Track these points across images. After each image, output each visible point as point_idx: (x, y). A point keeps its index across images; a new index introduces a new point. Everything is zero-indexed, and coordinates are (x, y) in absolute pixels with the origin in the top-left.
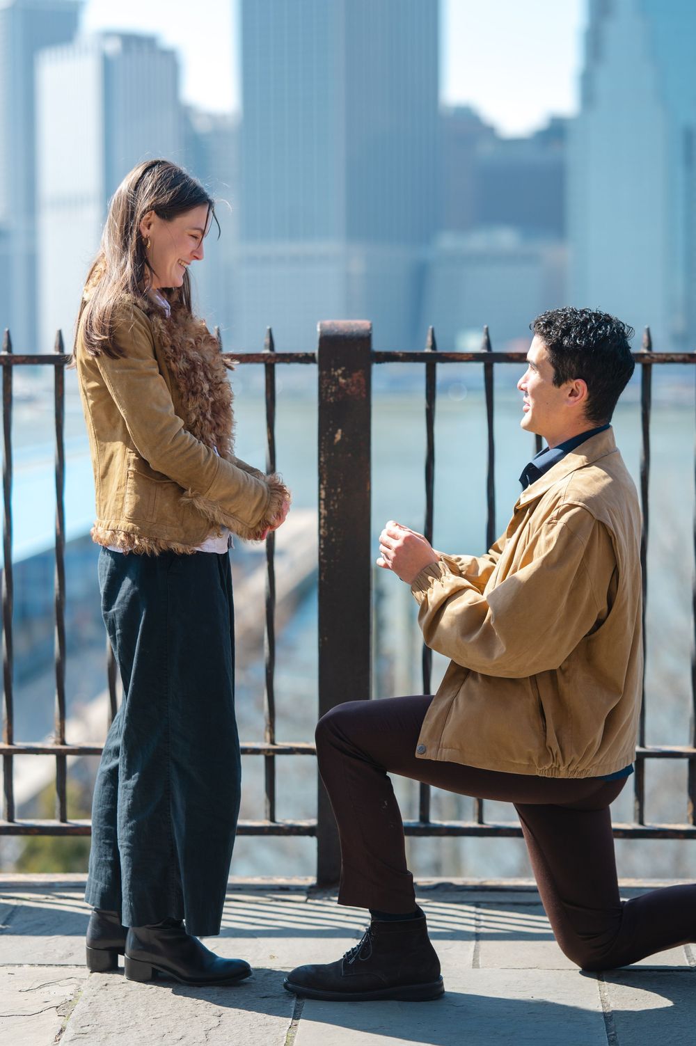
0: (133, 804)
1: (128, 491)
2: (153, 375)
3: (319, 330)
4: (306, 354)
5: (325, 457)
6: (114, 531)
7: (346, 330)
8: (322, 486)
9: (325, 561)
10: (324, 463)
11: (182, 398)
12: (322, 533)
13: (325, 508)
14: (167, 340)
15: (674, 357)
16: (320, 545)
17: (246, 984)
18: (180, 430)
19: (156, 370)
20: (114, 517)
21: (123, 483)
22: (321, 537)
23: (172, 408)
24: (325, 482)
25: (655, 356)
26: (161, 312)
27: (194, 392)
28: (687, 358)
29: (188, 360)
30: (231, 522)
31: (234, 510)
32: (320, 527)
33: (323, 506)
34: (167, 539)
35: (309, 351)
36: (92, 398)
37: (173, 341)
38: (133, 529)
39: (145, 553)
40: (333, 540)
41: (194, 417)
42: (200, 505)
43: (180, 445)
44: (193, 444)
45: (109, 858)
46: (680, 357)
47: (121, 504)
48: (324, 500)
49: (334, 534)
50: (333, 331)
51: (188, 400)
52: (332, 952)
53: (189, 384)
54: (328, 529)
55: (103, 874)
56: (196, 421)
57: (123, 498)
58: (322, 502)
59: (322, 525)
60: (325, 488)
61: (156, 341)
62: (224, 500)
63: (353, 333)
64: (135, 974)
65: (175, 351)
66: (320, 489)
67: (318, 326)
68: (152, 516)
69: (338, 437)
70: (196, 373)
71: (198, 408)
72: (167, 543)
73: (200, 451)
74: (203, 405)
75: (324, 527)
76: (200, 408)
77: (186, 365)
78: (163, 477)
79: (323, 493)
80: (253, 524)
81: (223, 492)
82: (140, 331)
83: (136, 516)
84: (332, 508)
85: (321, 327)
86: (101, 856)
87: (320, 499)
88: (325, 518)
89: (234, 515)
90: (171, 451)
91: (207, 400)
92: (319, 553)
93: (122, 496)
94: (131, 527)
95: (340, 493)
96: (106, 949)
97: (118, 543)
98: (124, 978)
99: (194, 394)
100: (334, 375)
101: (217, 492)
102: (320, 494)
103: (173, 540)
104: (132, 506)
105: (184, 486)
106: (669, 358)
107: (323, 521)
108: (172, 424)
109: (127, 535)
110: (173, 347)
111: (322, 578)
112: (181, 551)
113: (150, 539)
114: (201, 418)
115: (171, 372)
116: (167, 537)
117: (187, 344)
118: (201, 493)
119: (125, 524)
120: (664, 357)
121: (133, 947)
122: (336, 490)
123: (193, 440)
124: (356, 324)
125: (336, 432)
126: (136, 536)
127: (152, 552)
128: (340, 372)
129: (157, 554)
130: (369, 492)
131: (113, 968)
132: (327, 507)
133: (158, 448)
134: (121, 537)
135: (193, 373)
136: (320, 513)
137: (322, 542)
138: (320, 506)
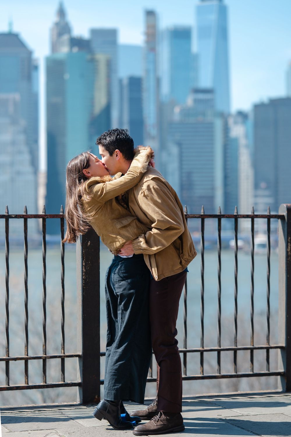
5: (85, 251)
9: (85, 288)
10: (84, 253)
12: (83, 278)
13: (85, 269)
15: (196, 216)
16: (83, 282)
22: (83, 279)
24: (85, 260)
25: (190, 215)
28: (200, 216)
32: (83, 276)
33: (84, 268)
40: (88, 280)
46: (198, 216)
49: (88, 278)
54: (86, 276)
58: (84, 267)
59: (84, 275)
60: (85, 262)
66: (83, 262)
69: (89, 244)
79: (84, 264)
84: (87, 269)
87: (83, 266)
88: (85, 272)
92: (83, 285)
95: (90, 263)
102: (83, 264)
106: (194, 216)
107: (84, 273)
111: (84, 294)
120: (193, 215)
122: (88, 262)
125: (88, 242)
130: (99, 263)
136: (83, 271)
137: (84, 281)
138: (83, 268)
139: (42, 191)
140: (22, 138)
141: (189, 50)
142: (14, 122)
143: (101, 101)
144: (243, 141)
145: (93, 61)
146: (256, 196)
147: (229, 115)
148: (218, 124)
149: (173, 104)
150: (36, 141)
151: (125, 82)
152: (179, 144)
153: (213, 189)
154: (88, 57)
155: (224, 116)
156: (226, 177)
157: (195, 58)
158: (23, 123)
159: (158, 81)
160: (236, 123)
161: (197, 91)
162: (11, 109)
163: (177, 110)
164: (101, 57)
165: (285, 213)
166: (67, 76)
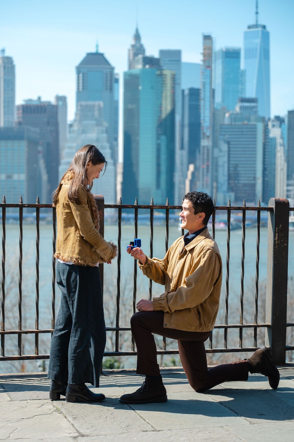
0: (77, 346)
1: (77, 246)
2: (88, 210)
6: (71, 258)
17: (104, 401)
20: (71, 253)
21: (74, 243)
23: (92, 221)
36: (65, 215)
39: (82, 266)
42: (98, 251)
43: (95, 232)
45: (58, 364)
47: (74, 249)
52: (132, 390)
55: (56, 369)
61: (88, 200)
63: (98, 198)
64: (70, 400)
68: (84, 254)
78: (87, 242)
81: (103, 248)
83: (80, 253)
86: (55, 363)
90: (92, 234)
93: (74, 247)
94: (78, 257)
96: (57, 393)
97: (73, 261)
98: (65, 402)
104: (78, 250)
105: (94, 245)
109: (76, 259)
112: (91, 266)
113: (83, 261)
115: (92, 210)
116: (88, 261)
118: (98, 247)
119: (75, 256)
121: (70, 391)
126: (79, 260)
129: (86, 266)
131: (58, 399)
134: (74, 259)
139: (120, 179)
140: (105, 135)
141: (239, 67)
142: (99, 124)
143: (167, 108)
144: (279, 141)
145: (161, 75)
146: (288, 185)
147: (269, 119)
148: (260, 126)
149: (224, 110)
150: (116, 139)
151: (187, 92)
152: (228, 143)
153: (255, 178)
154: (158, 72)
155: (265, 121)
156: (264, 169)
157: (244, 73)
158: (106, 124)
159: (213, 92)
160: (273, 126)
161: (243, 100)
162: (96, 113)
163: (227, 115)
164: (168, 73)
165: (273, 206)
166: (140, 88)
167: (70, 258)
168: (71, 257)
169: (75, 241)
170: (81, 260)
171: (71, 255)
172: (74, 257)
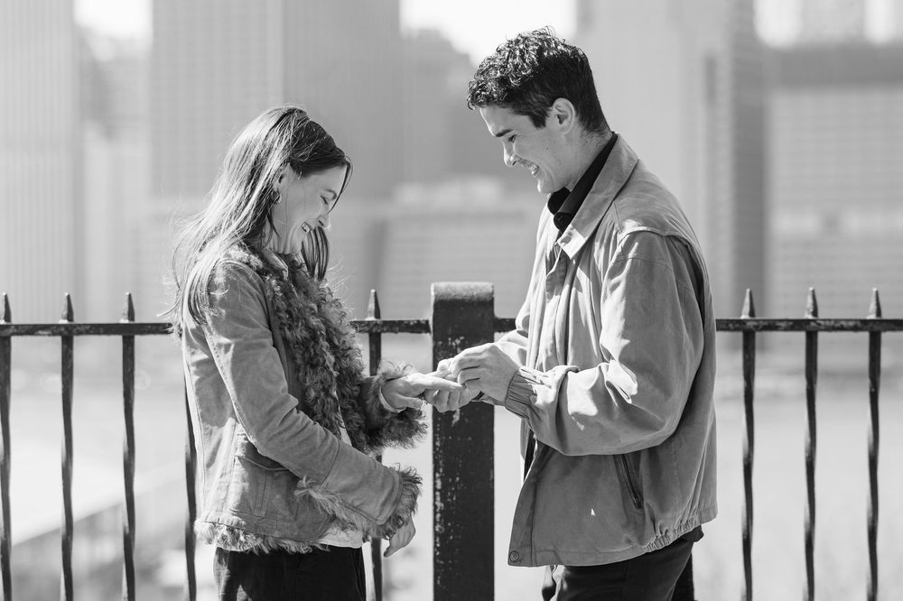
1: (234, 479)
2: (263, 346)
3: (433, 293)
4: (419, 321)
5: (441, 441)
6: (214, 523)
7: (465, 294)
8: (437, 475)
9: (442, 562)
10: (440, 448)
11: (299, 371)
12: (437, 530)
13: (441, 501)
14: (282, 305)
16: (435, 543)
18: (291, 411)
19: (269, 341)
20: (215, 508)
21: (228, 469)
22: (435, 535)
23: (285, 384)
24: (441, 470)
26: (277, 273)
27: (314, 363)
28: (865, 324)
29: (308, 327)
30: (354, 517)
31: (357, 503)
32: (435, 523)
33: (438, 498)
34: (277, 536)
35: (422, 318)
36: (196, 373)
37: (290, 305)
38: (238, 523)
40: (451, 537)
41: (313, 394)
42: (316, 495)
44: (305, 427)
46: (857, 324)
47: (225, 494)
48: (440, 491)
49: (452, 531)
50: (450, 295)
51: (306, 374)
53: (307, 355)
54: (445, 525)
56: (317, 398)
57: (228, 487)
58: (438, 493)
59: (438, 520)
60: (441, 477)
61: (270, 306)
62: (345, 490)
63: (473, 296)
65: (291, 316)
66: (435, 479)
67: (432, 289)
68: (261, 509)
69: (456, 417)
70: (317, 343)
71: (319, 384)
72: (277, 540)
73: (314, 434)
74: (326, 379)
75: (440, 523)
76: (322, 383)
77: (305, 334)
78: (276, 464)
79: (439, 483)
80: (382, 520)
81: (343, 482)
82: (251, 294)
83: (242, 509)
84: (449, 500)
85: (435, 291)
87: (435, 490)
88: (441, 512)
89: (356, 509)
90: (280, 433)
91: (331, 374)
92: (435, 553)
93: (226, 484)
94: (235, 521)
95: (459, 482)
97: (219, 537)
99: (314, 366)
100: (452, 346)
101: (337, 480)
102: (435, 484)
103: (285, 537)
104: (239, 497)
105: (298, 474)
107: (438, 515)
108: (283, 402)
109: (231, 529)
110: (288, 312)
111: (439, 582)
112: (293, 550)
113: (257, 536)
114: (322, 394)
115: (285, 340)
116: (277, 534)
117: (308, 310)
118: (318, 483)
119: (228, 517)
122: (454, 479)
123: (306, 422)
124: (476, 287)
126: (241, 532)
127: (260, 550)
128: (458, 342)
132: (443, 499)
133: (265, 430)
134: (224, 531)
135: (313, 343)
136: (435, 506)
137: (438, 540)
138: (435, 497)
167: (208, 525)
168: (214, 520)
169: (229, 464)
170: (245, 533)
171: (213, 513)
172: (223, 521)
